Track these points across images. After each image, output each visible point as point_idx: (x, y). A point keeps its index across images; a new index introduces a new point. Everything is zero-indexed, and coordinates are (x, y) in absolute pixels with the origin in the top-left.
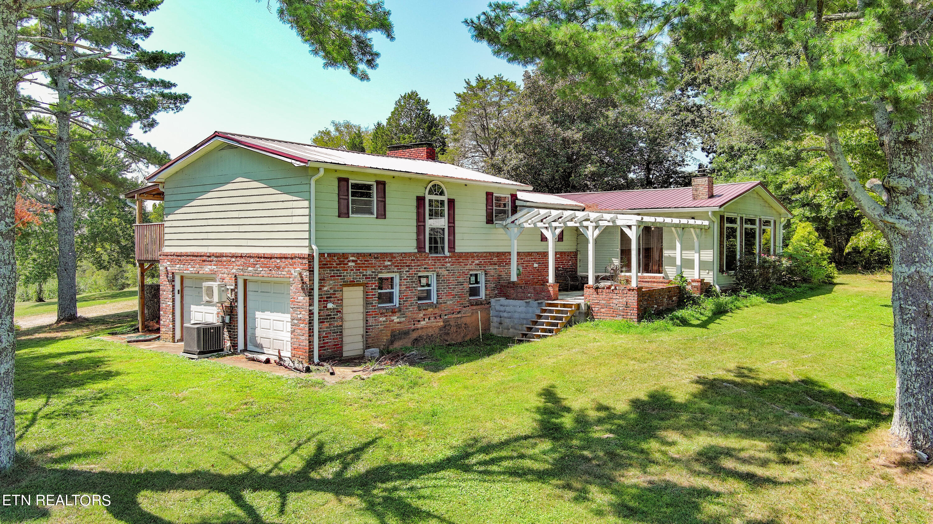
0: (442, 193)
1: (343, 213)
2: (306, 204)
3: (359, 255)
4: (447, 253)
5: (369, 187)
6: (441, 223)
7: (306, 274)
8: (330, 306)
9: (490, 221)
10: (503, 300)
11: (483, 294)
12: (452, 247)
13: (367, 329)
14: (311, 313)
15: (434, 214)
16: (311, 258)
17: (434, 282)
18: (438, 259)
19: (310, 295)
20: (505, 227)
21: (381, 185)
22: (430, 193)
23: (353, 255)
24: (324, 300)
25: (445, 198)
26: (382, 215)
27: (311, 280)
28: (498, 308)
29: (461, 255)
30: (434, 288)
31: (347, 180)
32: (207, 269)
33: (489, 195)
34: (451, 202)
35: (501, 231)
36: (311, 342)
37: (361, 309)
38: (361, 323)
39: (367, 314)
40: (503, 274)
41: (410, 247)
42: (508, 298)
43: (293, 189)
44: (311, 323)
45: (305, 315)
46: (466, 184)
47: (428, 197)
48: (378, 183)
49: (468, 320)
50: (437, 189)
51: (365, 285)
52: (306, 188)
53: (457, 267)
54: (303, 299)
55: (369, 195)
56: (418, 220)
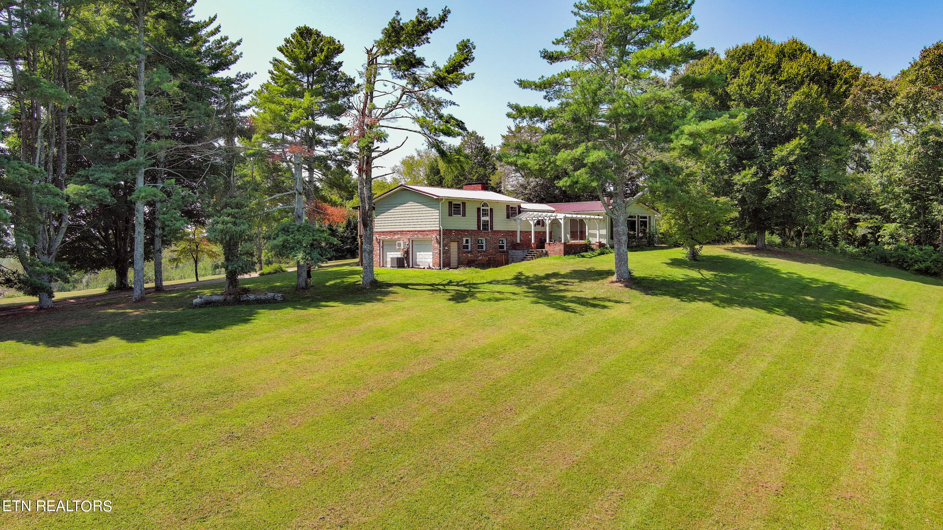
0: (487, 206)
1: (450, 215)
2: (438, 211)
3: (456, 230)
4: (490, 230)
5: (459, 205)
6: (487, 218)
7: (438, 237)
8: (446, 248)
9: (508, 217)
10: (514, 251)
11: (505, 249)
12: (492, 228)
13: (459, 258)
14: (440, 251)
15: (485, 215)
16: (440, 230)
17: (484, 242)
18: (486, 233)
19: (440, 244)
20: (515, 220)
21: (464, 204)
22: (483, 206)
23: (454, 230)
24: (444, 246)
25: (489, 208)
26: (464, 215)
27: (440, 238)
28: (512, 254)
29: (495, 231)
30: (484, 244)
31: (451, 202)
32: (396, 237)
33: (508, 206)
34: (491, 210)
35: (513, 221)
36: (440, 261)
37: (457, 250)
38: (456, 256)
39: (459, 253)
40: (514, 240)
41: (475, 228)
42: (516, 250)
43: (433, 206)
44: (440, 254)
45: (438, 251)
46: (497, 202)
47: (482, 208)
48: (463, 203)
49: (499, 259)
50: (485, 205)
51: (458, 242)
52: (438, 206)
53: (494, 236)
54: (437, 245)
55: (459, 208)
56: (478, 217)
